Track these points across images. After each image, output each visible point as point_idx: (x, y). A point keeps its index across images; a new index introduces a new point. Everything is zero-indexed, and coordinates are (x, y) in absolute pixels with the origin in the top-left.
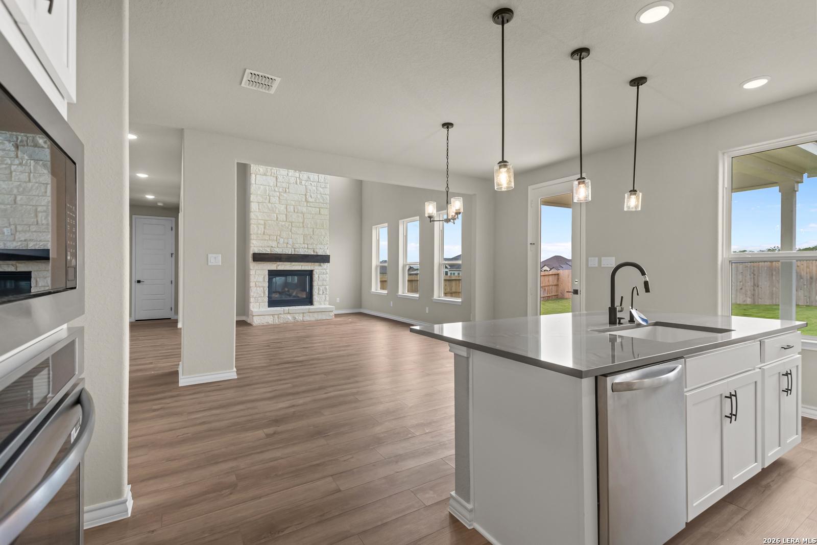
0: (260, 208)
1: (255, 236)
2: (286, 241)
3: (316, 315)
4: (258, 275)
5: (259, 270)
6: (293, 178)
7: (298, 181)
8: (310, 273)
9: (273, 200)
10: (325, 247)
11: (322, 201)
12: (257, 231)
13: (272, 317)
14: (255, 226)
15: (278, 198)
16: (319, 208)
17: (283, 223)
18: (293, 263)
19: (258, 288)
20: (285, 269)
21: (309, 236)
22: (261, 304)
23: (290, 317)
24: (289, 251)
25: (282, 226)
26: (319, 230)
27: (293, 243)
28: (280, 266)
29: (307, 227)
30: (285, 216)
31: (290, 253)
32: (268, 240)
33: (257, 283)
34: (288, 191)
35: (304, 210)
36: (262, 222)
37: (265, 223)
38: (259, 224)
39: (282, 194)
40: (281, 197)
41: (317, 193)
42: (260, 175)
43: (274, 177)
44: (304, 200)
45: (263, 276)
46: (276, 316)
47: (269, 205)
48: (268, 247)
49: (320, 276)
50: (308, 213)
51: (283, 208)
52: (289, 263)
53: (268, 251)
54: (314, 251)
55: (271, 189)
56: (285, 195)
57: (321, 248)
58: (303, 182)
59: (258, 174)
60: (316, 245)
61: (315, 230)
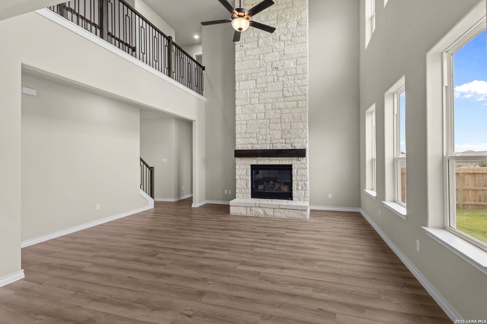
0: (243, 110)
1: (239, 135)
2: (264, 137)
3: (287, 212)
4: (242, 169)
5: (243, 164)
6: (270, 77)
7: (276, 78)
8: (289, 168)
9: (253, 101)
10: (303, 140)
11: (300, 93)
12: (240, 130)
13: (245, 208)
14: (239, 126)
15: (257, 99)
16: (297, 101)
17: (262, 121)
18: (271, 158)
19: (242, 181)
20: (264, 164)
21: (286, 131)
22: (244, 194)
23: (261, 211)
24: (268, 147)
25: (261, 123)
26: (296, 123)
27: (271, 139)
28: (259, 161)
29: (285, 122)
30: (263, 114)
31: (268, 149)
32: (249, 138)
33: (241, 176)
34: (266, 90)
35: (282, 105)
36: (245, 122)
37: (247, 123)
38: (242, 124)
39: (261, 94)
40: (260, 98)
41: (294, 86)
42: (243, 81)
43: (253, 80)
44: (281, 95)
45: (245, 170)
46: (248, 209)
47: (250, 106)
48: (249, 144)
49: (299, 171)
50: (286, 108)
51: (261, 107)
52: (268, 158)
53: (249, 147)
54: (292, 146)
55: (252, 91)
56: (263, 95)
57: (299, 142)
58: (281, 79)
59: (241, 81)
60: (294, 139)
61: (292, 124)
